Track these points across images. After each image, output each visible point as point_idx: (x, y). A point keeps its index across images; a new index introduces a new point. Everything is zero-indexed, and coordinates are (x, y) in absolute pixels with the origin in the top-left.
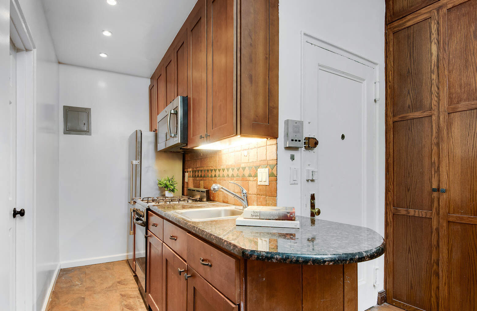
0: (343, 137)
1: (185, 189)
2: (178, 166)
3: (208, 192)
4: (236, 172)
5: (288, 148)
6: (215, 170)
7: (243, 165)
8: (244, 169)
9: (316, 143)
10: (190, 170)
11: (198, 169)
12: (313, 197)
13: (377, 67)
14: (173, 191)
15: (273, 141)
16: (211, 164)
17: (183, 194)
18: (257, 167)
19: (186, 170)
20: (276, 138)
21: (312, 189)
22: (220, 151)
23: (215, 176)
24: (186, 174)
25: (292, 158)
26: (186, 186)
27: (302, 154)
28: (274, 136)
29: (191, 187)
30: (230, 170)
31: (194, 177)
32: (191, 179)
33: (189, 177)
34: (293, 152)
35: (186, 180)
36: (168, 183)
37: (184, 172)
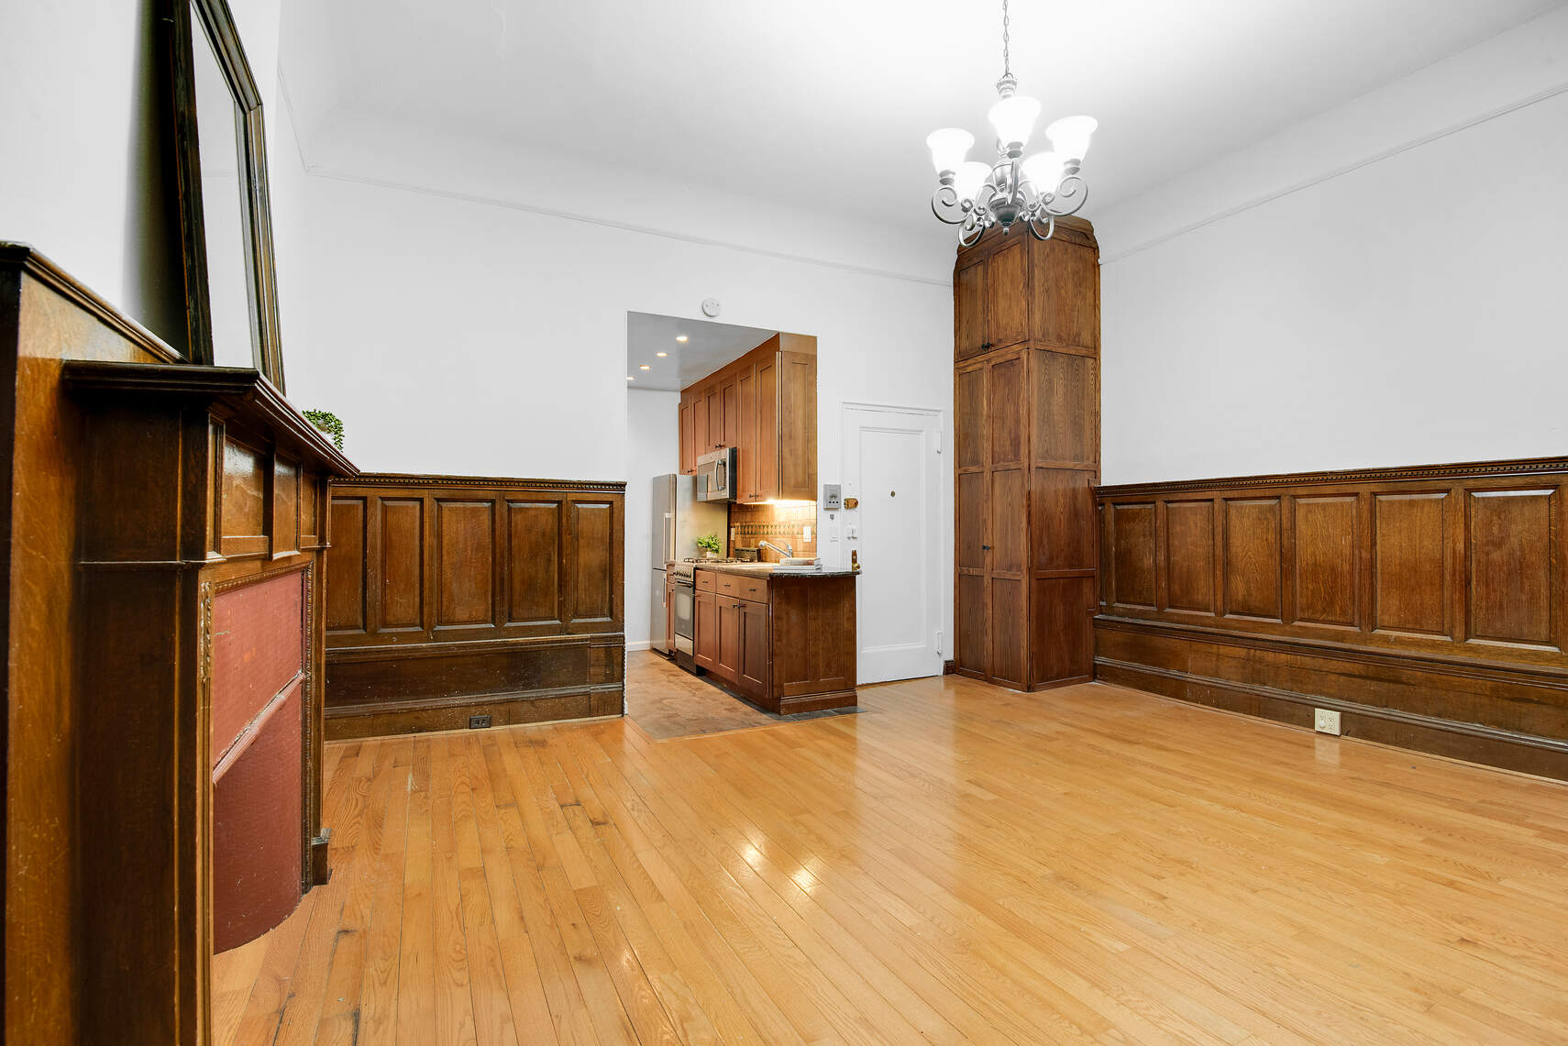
0: (893, 494)
1: (731, 550)
2: (721, 519)
3: (759, 551)
4: (787, 530)
5: (827, 509)
6: (768, 526)
7: (792, 523)
8: (793, 526)
9: (856, 503)
10: (738, 524)
11: (748, 524)
12: (854, 554)
13: (941, 416)
14: (717, 551)
15: (813, 503)
16: (762, 519)
17: (728, 556)
18: (803, 526)
19: (732, 524)
20: (816, 500)
21: (854, 546)
22: (772, 506)
23: (767, 533)
24: (733, 530)
25: (832, 517)
26: (732, 546)
27: (842, 513)
28: (814, 498)
29: (739, 546)
30: (782, 527)
31: (743, 533)
32: (739, 536)
33: (737, 534)
34: (832, 513)
35: (733, 538)
36: (711, 542)
37: (729, 528)
